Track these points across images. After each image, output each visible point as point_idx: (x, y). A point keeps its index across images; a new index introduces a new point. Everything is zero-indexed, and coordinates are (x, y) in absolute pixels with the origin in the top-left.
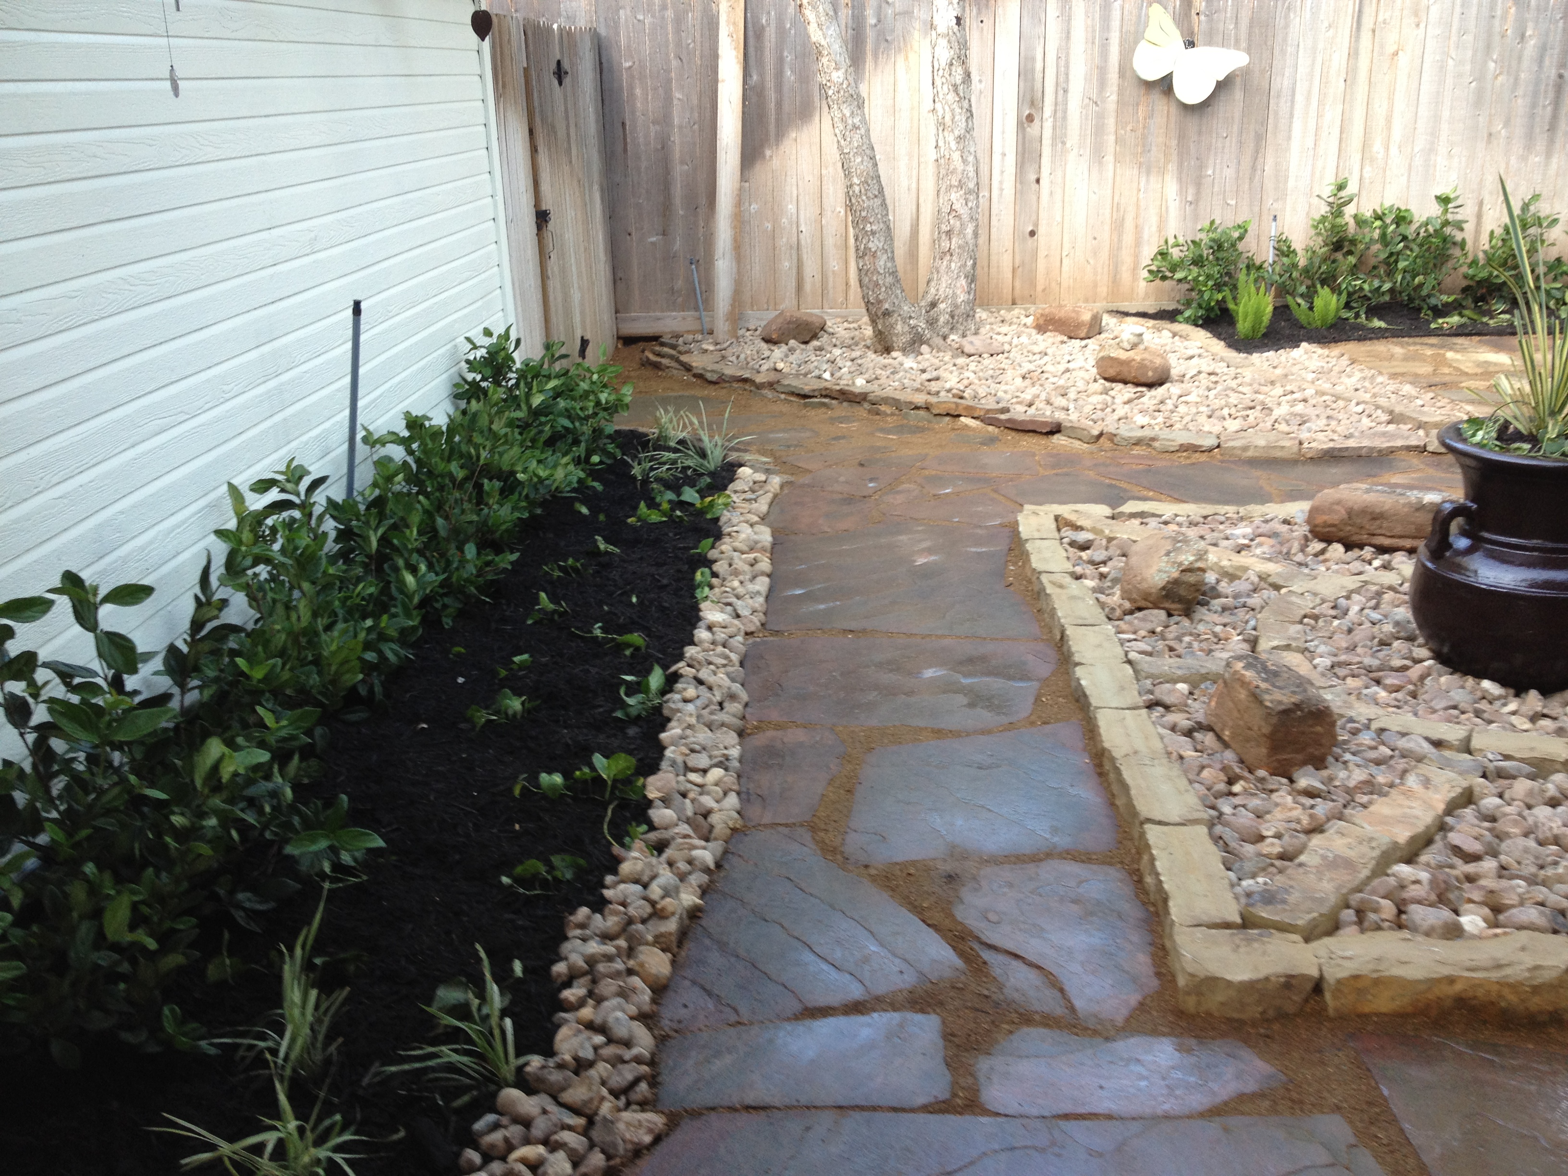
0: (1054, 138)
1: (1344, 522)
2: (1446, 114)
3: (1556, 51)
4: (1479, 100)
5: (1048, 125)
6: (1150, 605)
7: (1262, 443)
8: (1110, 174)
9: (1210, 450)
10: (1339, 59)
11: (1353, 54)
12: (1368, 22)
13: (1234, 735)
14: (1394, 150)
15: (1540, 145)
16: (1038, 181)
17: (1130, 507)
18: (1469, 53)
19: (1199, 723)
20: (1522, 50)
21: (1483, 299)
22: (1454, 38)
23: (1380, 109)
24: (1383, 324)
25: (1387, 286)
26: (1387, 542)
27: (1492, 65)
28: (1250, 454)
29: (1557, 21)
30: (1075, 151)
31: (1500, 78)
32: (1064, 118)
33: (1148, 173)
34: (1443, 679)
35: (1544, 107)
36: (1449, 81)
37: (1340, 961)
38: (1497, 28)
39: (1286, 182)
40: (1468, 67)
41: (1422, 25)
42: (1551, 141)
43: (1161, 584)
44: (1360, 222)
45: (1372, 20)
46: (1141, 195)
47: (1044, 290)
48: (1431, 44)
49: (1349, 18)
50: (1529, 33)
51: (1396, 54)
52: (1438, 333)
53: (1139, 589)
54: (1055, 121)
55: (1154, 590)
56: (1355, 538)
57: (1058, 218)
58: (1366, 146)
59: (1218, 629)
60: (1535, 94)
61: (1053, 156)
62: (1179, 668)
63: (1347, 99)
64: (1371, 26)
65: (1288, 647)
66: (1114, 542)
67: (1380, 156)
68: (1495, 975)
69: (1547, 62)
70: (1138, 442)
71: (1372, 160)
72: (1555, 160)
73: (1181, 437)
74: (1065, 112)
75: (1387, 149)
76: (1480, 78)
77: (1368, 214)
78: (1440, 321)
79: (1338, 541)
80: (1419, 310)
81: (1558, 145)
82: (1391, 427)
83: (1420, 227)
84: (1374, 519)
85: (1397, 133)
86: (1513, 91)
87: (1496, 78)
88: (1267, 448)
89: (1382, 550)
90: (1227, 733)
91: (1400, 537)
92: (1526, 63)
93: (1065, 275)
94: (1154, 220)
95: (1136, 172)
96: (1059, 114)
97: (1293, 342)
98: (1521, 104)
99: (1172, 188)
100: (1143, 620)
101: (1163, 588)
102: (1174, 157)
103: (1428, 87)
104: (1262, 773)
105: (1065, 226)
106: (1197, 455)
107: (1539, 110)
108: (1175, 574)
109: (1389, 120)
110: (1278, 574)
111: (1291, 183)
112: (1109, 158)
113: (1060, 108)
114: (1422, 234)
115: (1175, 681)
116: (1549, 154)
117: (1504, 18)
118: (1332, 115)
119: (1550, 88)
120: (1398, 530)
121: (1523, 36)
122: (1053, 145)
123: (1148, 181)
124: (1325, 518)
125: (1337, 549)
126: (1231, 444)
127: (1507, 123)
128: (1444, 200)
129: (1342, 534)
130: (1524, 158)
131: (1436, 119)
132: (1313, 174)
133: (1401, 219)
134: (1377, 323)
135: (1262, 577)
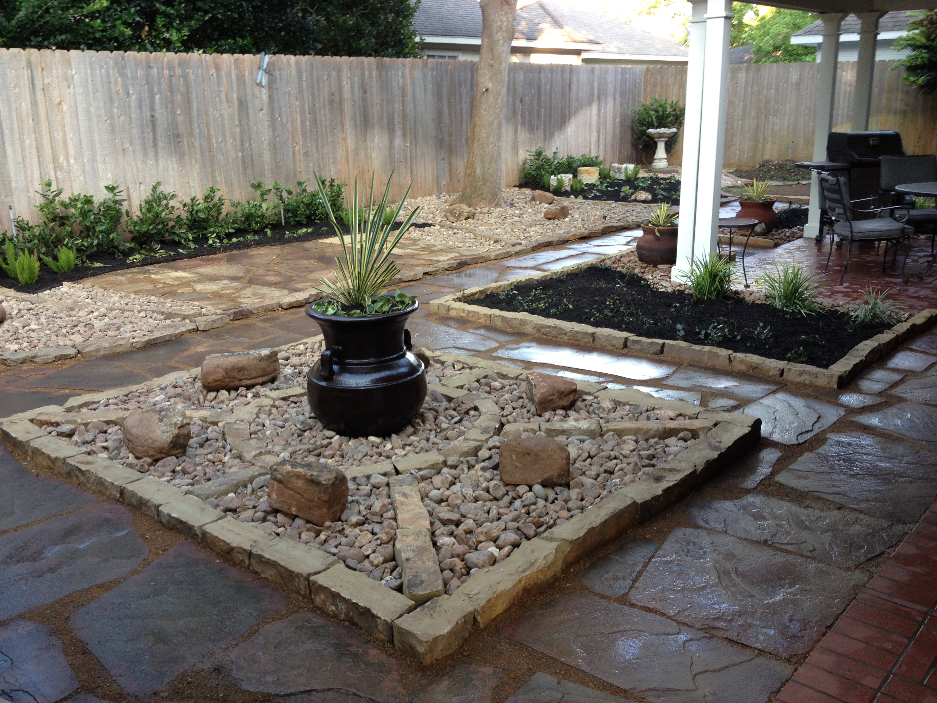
1: (224, 377)
2: (97, 138)
3: (147, 102)
4: (113, 130)
6: (164, 455)
7: (107, 345)
9: (75, 356)
10: (25, 106)
11: (34, 103)
12: (39, 85)
13: (299, 509)
14: (72, 161)
15: (151, 155)
17: (73, 402)
18: (102, 103)
19: (265, 511)
20: (129, 102)
21: (145, 243)
22: (91, 95)
23: (59, 137)
24: (101, 265)
25: (96, 242)
26: (249, 382)
27: (115, 110)
28: (102, 353)
29: (144, 86)
31: (122, 118)
34: (350, 443)
35: (148, 133)
36: (94, 119)
37: (476, 597)
38: (113, 90)
39: (10, 184)
40: (103, 111)
41: (72, 87)
42: (156, 153)
43: (169, 440)
44: (64, 205)
45: (41, 83)
48: (79, 98)
49: (27, 82)
50: (131, 92)
51: (60, 104)
52: (133, 265)
53: (153, 448)
55: (165, 445)
56: (232, 384)
58: (55, 160)
59: (210, 457)
60: (142, 126)
62: (221, 485)
63: (37, 130)
64: (41, 86)
65: (261, 454)
66: (90, 425)
67: (65, 165)
68: (534, 569)
69: (144, 109)
70: (24, 361)
71: (61, 167)
72: (160, 162)
73: (53, 353)
75: (68, 161)
76: (111, 118)
77: (67, 201)
78: (131, 258)
79: (222, 389)
80: (113, 253)
81: (160, 154)
82: (168, 322)
83: (100, 205)
84: (240, 371)
85: (72, 151)
86: (130, 124)
87: (119, 117)
88: (111, 347)
89: (249, 387)
90: (294, 509)
91: (256, 378)
92: (133, 109)
97: (58, 282)
98: (136, 132)
100: (164, 466)
101: (171, 442)
103: (83, 123)
104: (328, 524)
106: (68, 361)
107: (146, 135)
108: (176, 431)
109: (65, 142)
110: (210, 416)
111: (13, 185)
114: (102, 209)
115: (227, 494)
116: (157, 160)
117: (116, 83)
118: (29, 141)
119: (149, 123)
120: (254, 374)
121: (128, 94)
124: (214, 377)
125: (224, 393)
126: (87, 350)
127: (131, 143)
128: (111, 189)
129: (224, 384)
130: (144, 162)
131: (92, 141)
132: (26, 178)
133: (88, 201)
134: (98, 265)
135: (204, 420)
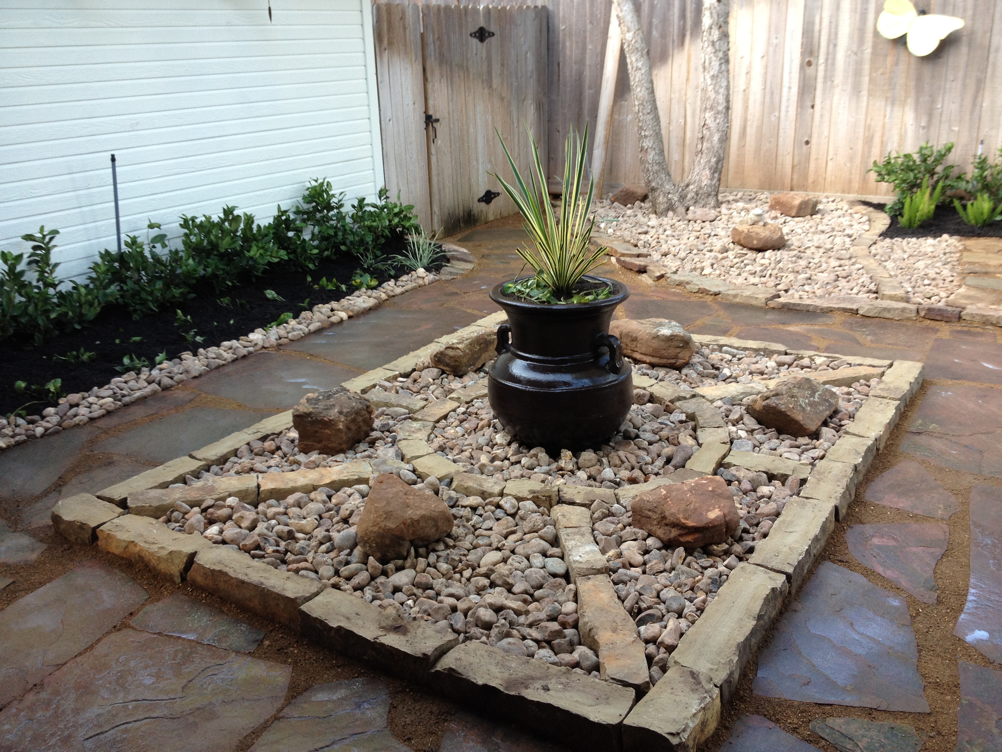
0: (825, 77)
5: (821, 68)
8: (864, 104)
16: (813, 107)
30: (840, 87)
32: (833, 64)
33: (893, 104)
46: (887, 120)
47: (813, 182)
54: (826, 66)
57: (826, 133)
61: (824, 90)
74: (834, 59)
93: (829, 173)
94: (896, 138)
95: (883, 103)
96: (830, 61)
99: (909, 116)
102: (913, 93)
105: (831, 139)
112: (865, 93)
113: (830, 57)
122: (825, 82)
123: (892, 111)
